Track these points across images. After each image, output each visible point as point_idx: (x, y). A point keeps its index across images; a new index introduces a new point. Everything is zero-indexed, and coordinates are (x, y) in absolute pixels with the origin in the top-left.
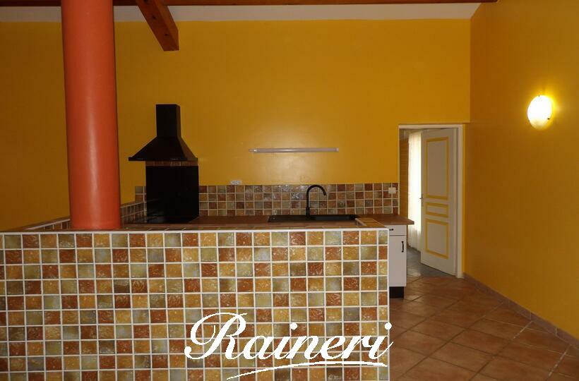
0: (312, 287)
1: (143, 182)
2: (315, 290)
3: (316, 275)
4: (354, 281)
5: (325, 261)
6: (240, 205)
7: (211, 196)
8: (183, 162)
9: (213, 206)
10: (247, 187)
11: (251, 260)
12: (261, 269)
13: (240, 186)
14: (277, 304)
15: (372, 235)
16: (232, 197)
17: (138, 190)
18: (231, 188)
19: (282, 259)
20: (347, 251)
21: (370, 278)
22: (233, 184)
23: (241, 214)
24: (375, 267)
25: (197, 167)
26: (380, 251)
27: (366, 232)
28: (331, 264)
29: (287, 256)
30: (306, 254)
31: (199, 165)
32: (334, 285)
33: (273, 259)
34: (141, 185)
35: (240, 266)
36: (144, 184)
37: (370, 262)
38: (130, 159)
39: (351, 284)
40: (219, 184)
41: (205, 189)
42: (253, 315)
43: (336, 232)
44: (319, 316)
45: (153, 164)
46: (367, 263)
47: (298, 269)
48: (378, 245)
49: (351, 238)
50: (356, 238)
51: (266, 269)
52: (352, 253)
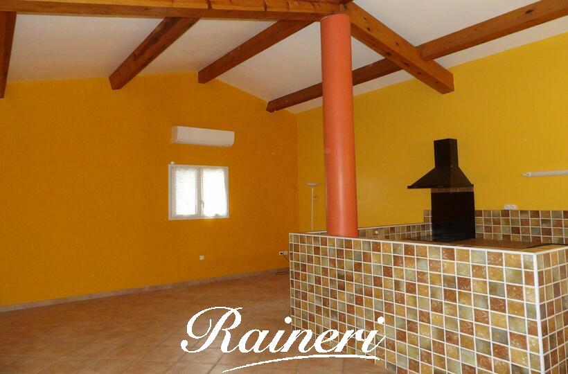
0: (462, 301)
1: (428, 206)
2: (464, 304)
3: (464, 289)
4: (501, 303)
5: (472, 278)
6: (516, 230)
7: (486, 221)
8: (461, 188)
9: (488, 229)
10: (522, 212)
11: (414, 268)
12: (421, 276)
13: (515, 211)
14: (434, 309)
15: (516, 258)
16: (507, 222)
17: (426, 213)
18: (506, 213)
19: (437, 271)
20: (491, 271)
21: (517, 303)
22: (508, 209)
23: (517, 240)
24: (522, 292)
25: (473, 193)
26: (525, 276)
27: (510, 255)
28: (478, 281)
29: (440, 268)
30: (456, 269)
31: (474, 191)
32: (481, 303)
33: (430, 270)
34: (427, 209)
35: (407, 272)
36: (430, 208)
37: (515, 286)
38: (409, 187)
39: (498, 305)
40: (493, 209)
41: (480, 213)
42: (416, 314)
43: (480, 251)
44: (469, 329)
45: (437, 191)
46: (513, 286)
47: (449, 281)
48: (523, 270)
49: (496, 259)
50: (500, 260)
51: (425, 277)
52: (497, 274)
